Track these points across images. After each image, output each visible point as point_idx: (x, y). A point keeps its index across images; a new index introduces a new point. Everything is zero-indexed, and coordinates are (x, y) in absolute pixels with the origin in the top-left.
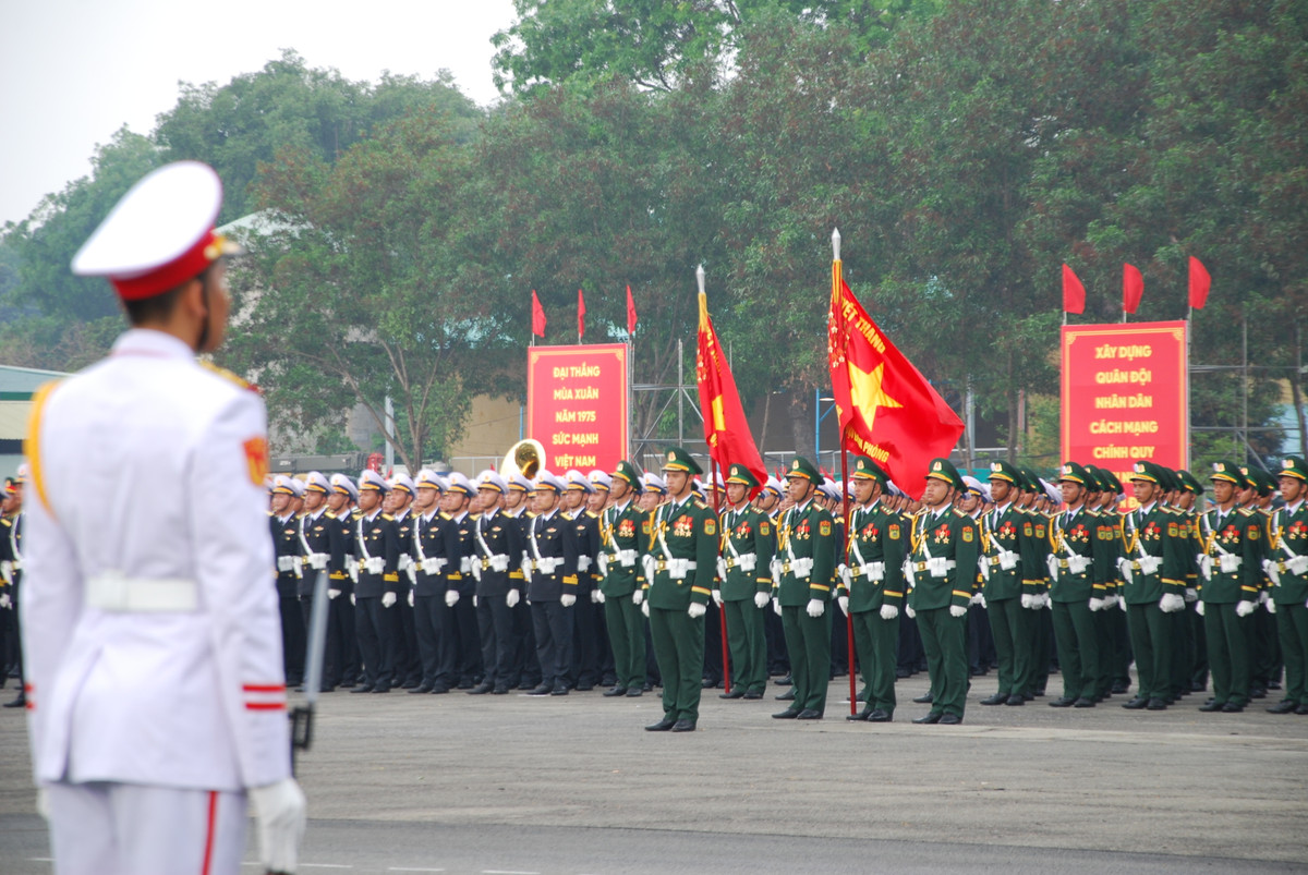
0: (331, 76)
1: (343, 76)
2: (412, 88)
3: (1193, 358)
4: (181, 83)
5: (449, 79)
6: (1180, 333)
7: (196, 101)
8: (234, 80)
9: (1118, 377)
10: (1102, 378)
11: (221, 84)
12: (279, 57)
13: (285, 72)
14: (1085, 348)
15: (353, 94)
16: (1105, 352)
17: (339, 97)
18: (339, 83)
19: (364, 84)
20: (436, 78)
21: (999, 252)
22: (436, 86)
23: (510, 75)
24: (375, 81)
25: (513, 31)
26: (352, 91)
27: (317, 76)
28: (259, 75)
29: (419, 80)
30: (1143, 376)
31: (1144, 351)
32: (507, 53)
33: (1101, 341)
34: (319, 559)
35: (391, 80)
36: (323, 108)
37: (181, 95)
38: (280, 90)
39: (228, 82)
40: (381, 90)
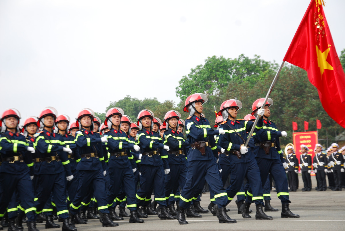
0: (136, 99)
1: (138, 99)
2: (150, 100)
3: (319, 138)
4: (110, 102)
5: (156, 99)
6: (316, 133)
7: (113, 105)
8: (119, 101)
9: (304, 142)
10: (301, 142)
11: (117, 102)
12: (126, 97)
13: (128, 99)
14: (298, 137)
15: (140, 102)
16: (301, 137)
17: (138, 103)
18: (137, 100)
19: (141, 100)
20: (154, 99)
21: (278, 120)
22: (154, 100)
23: (179, 94)
24: (143, 100)
25: (179, 87)
26: (139, 102)
27: (134, 99)
28: (123, 100)
29: (151, 99)
30: (309, 141)
31: (309, 137)
32: (178, 91)
33: (301, 135)
34: (293, 164)
35: (146, 99)
36: (135, 105)
37: (110, 104)
38: (127, 102)
39: (118, 101)
40: (144, 101)
